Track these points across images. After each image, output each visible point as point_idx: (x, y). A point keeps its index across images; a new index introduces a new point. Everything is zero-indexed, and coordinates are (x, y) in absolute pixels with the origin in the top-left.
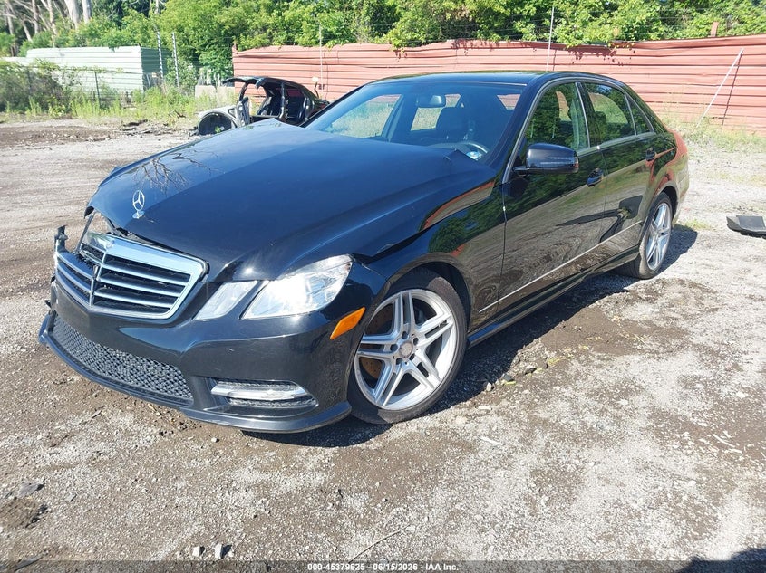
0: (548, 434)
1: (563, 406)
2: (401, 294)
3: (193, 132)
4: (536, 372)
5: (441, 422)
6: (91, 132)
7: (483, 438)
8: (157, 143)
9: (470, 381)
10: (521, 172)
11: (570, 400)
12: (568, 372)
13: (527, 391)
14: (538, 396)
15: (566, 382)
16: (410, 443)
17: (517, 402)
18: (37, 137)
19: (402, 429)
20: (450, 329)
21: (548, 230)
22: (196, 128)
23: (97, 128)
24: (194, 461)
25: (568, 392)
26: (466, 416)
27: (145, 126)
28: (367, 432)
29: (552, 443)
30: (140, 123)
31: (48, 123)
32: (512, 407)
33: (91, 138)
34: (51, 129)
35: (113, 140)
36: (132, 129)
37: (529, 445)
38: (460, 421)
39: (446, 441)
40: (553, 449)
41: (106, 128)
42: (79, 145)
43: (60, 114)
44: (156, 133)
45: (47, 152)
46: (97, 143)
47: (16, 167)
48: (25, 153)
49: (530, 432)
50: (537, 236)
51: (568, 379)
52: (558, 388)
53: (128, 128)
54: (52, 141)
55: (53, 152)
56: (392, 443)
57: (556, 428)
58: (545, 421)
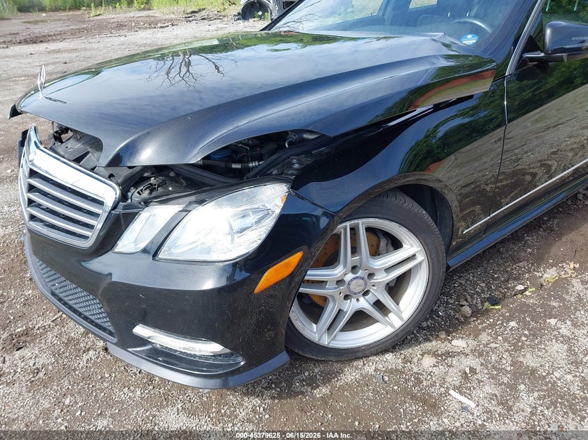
0: (536, 394)
1: (557, 350)
2: (348, 224)
3: (237, 17)
4: (527, 293)
5: (406, 361)
6: (160, 21)
7: (451, 392)
8: (207, 27)
9: (447, 303)
10: (532, 59)
11: (566, 340)
12: (567, 297)
13: (513, 324)
14: (526, 332)
15: (565, 313)
16: (363, 391)
17: (500, 338)
18: (120, 26)
19: (357, 369)
20: (420, 263)
21: (561, 121)
22: (239, 14)
23: (167, 17)
24: (126, 390)
25: (565, 329)
26: (435, 355)
27: (203, 13)
28: (316, 370)
29: (540, 408)
30: (200, 11)
31: (132, 14)
32: (493, 345)
33: (159, 25)
34: (132, 19)
35: (174, 27)
36: (192, 17)
37: (509, 409)
38: (428, 361)
39: (406, 392)
40: (540, 421)
41: (173, 16)
42: (149, 31)
43: (142, 6)
44: (210, 19)
45: (123, 39)
46: (162, 30)
47: (94, 52)
48: (107, 40)
49: (513, 387)
50: (548, 129)
51: (566, 307)
52: (553, 321)
53: (189, 15)
54: (131, 29)
55: (126, 38)
56: (342, 388)
57: (546, 385)
58: (534, 371)
